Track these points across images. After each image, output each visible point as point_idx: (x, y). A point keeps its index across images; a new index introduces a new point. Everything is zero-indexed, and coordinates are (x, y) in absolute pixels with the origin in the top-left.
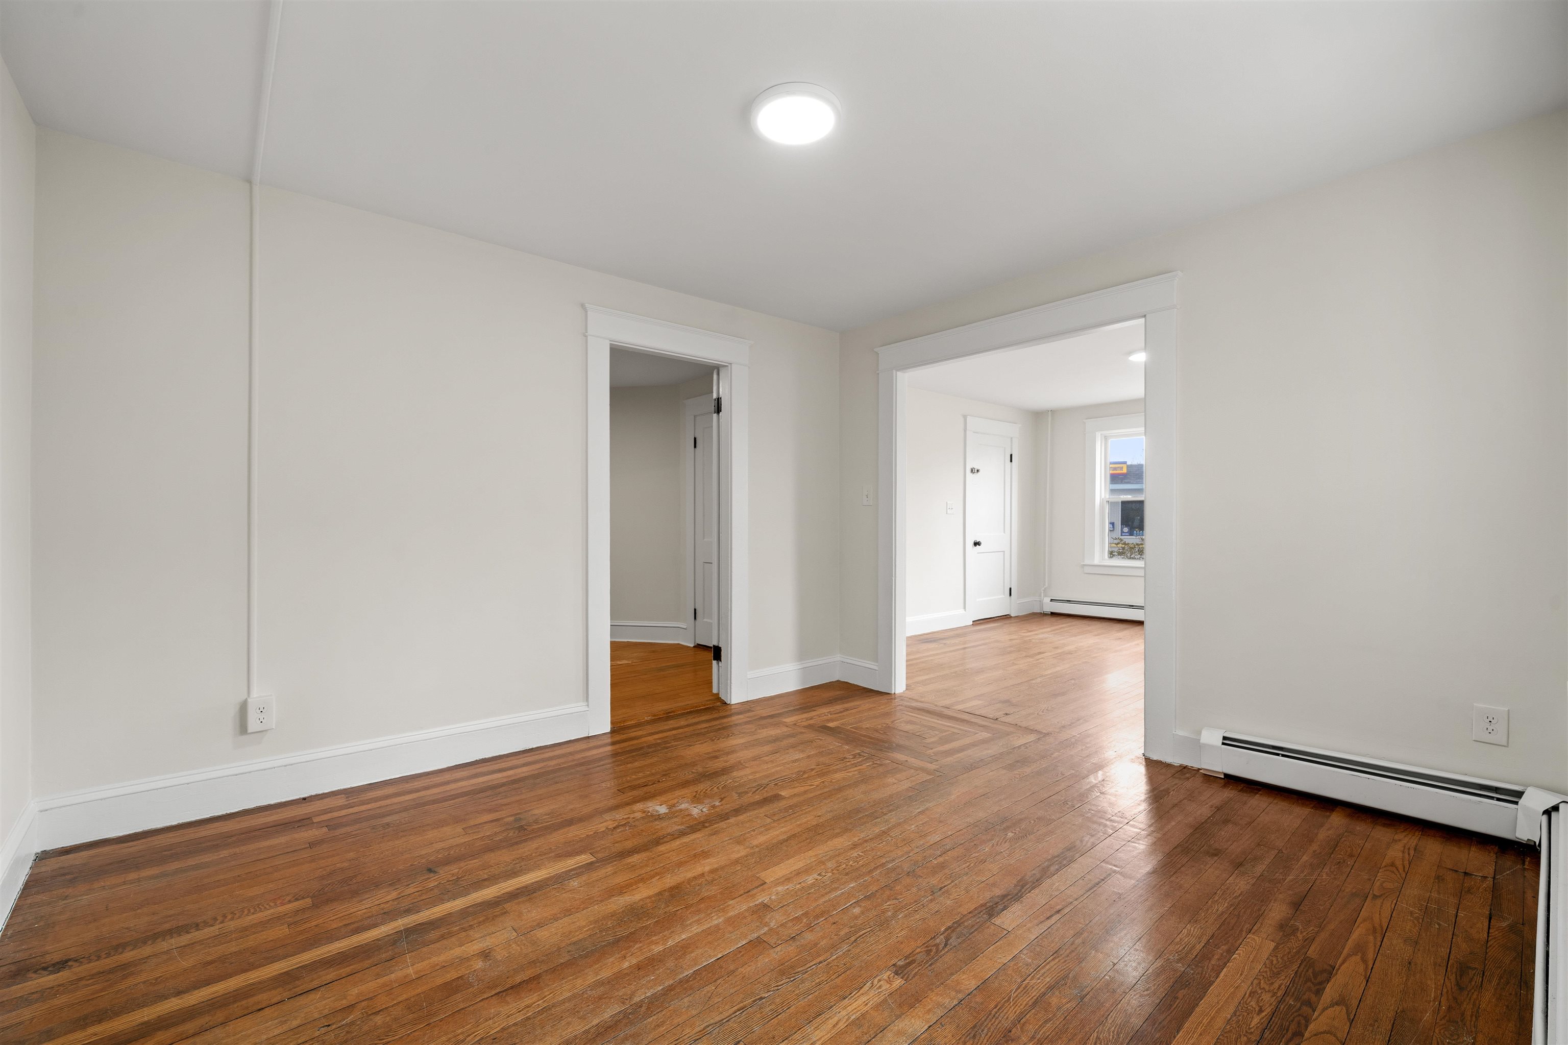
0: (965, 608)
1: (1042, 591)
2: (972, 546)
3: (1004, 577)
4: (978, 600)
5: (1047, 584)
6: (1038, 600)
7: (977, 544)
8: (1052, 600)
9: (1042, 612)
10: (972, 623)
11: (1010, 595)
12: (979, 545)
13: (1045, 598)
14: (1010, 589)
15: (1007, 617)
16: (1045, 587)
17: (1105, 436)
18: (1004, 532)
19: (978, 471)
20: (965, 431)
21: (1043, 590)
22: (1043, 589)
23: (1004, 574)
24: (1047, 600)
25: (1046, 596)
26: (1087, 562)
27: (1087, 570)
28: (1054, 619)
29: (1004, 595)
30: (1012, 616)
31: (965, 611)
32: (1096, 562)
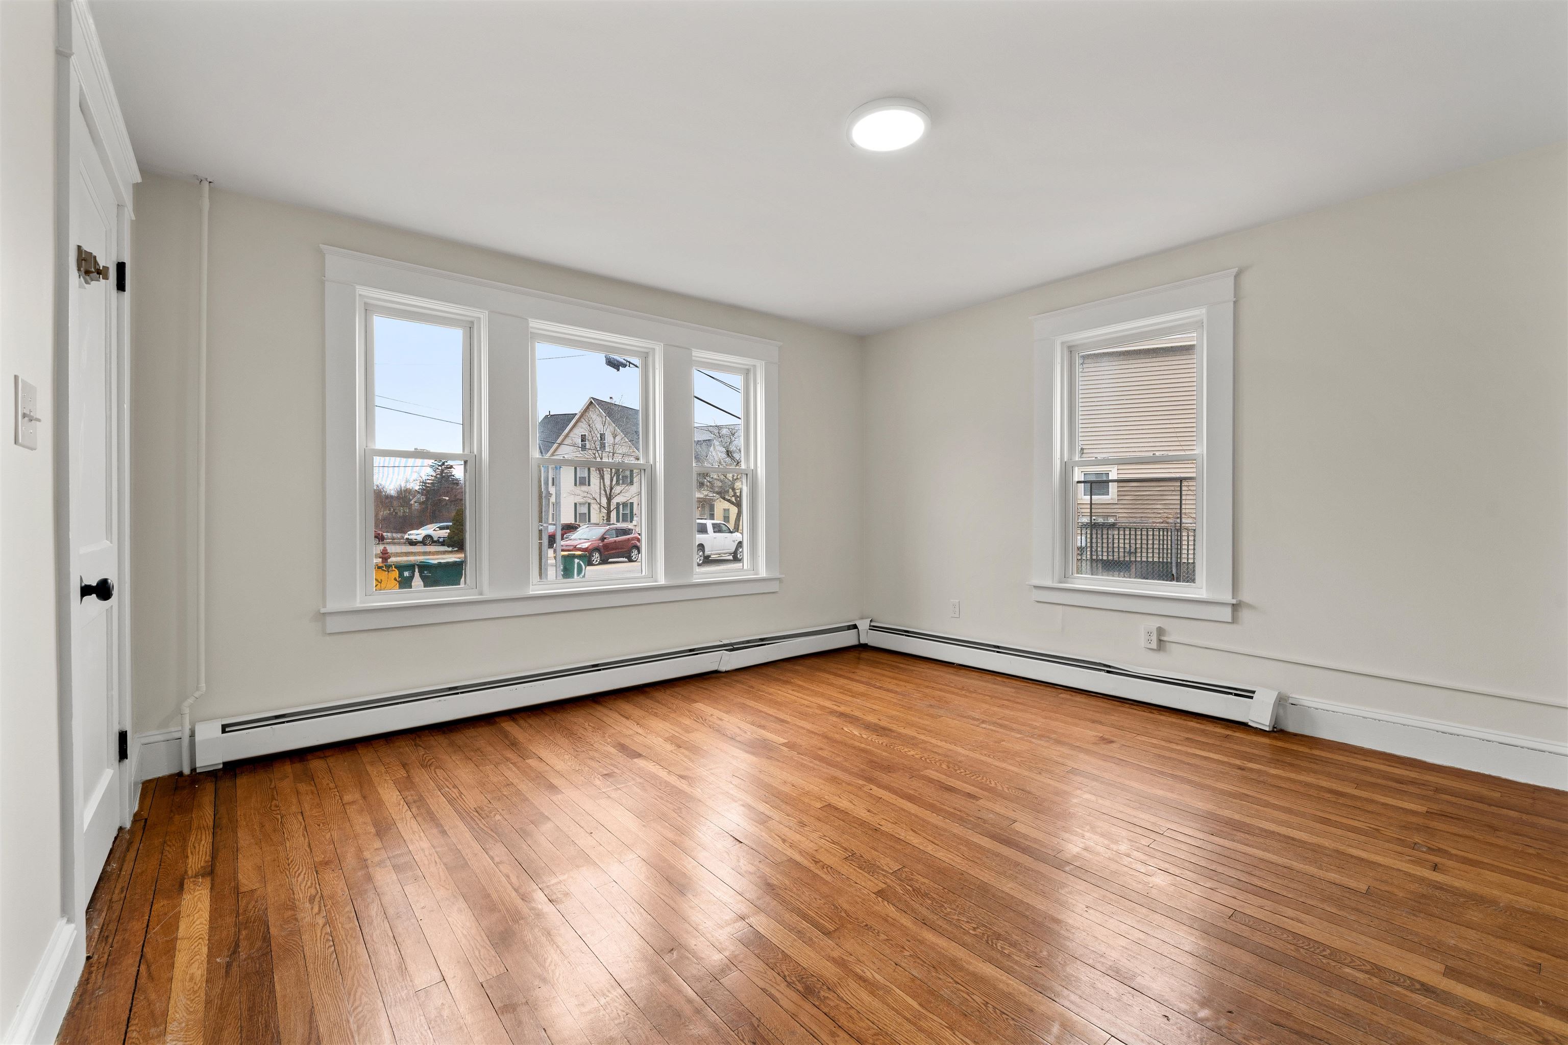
1: (186, 710)
3: (108, 699)
5: (203, 687)
8: (225, 727)
9: (187, 772)
11: (123, 754)
12: (107, 595)
13: (197, 727)
14: (122, 736)
15: (130, 842)
16: (197, 694)
18: (110, 537)
21: (190, 706)
22: (190, 701)
23: (108, 687)
24: (209, 731)
26: (331, 606)
27: (333, 625)
29: (109, 764)
30: (127, 826)
32: (354, 604)
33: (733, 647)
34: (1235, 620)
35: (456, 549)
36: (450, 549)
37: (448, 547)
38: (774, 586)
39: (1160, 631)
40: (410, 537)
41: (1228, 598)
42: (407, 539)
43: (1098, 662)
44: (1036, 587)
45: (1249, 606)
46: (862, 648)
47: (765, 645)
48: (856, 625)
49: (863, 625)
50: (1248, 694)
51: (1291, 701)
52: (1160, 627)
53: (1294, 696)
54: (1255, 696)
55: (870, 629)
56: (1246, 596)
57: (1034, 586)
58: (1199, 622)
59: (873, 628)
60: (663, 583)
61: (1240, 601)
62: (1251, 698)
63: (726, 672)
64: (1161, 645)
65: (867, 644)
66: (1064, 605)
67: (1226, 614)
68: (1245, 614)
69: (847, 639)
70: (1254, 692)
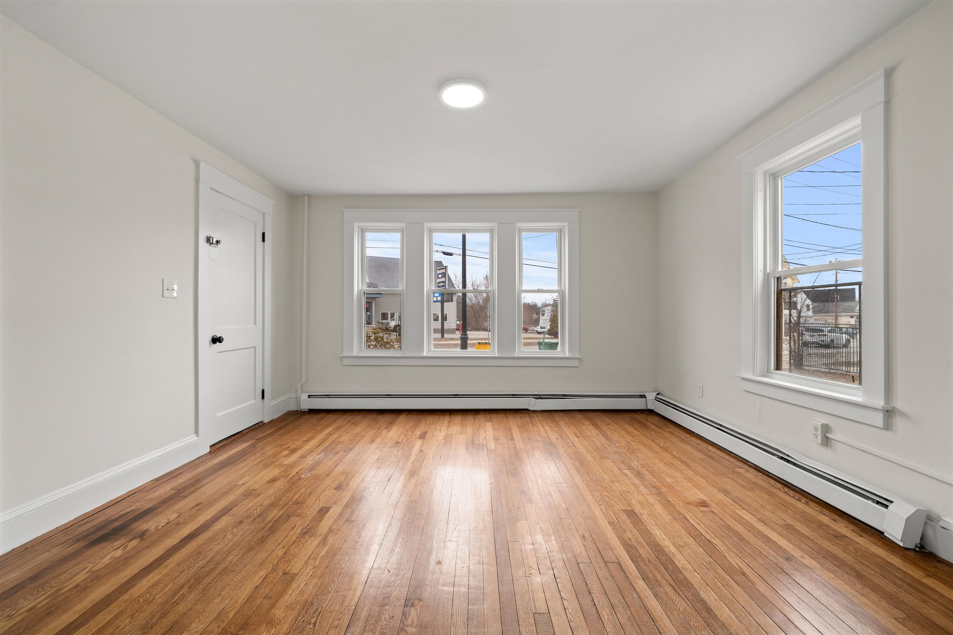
0: (197, 432)
1: (299, 388)
2: (210, 343)
3: (255, 378)
4: (218, 415)
5: (304, 380)
6: (294, 396)
7: (216, 340)
8: (309, 396)
9: (299, 410)
10: (208, 450)
11: (263, 397)
12: (220, 342)
13: (302, 394)
14: (263, 391)
15: (259, 426)
16: (302, 382)
17: (362, 229)
18: (255, 324)
19: (218, 242)
20: (197, 182)
21: (300, 386)
22: (300, 384)
23: (255, 374)
24: (304, 396)
25: (302, 392)
26: (345, 354)
27: (346, 362)
28: (314, 419)
29: (255, 399)
30: (265, 422)
31: (198, 436)
32: (355, 353)
33: (539, 397)
34: (887, 426)
35: (553, 337)
36: (550, 336)
37: (549, 335)
38: (576, 363)
39: (826, 429)
40: (538, 330)
41: (880, 403)
42: (536, 330)
43: (775, 447)
44: (743, 379)
45: (903, 414)
46: (651, 412)
47: (565, 398)
48: (645, 395)
49: (651, 396)
50: (884, 503)
51: (941, 523)
52: (827, 425)
53: (946, 519)
54: (891, 506)
55: (655, 400)
56: (899, 403)
57: (742, 378)
58: (858, 425)
59: (657, 399)
60: (496, 355)
61: (894, 408)
62: (887, 507)
63: (533, 411)
64: (826, 441)
65: (653, 410)
66: (762, 396)
67: (878, 419)
68: (898, 422)
69: (637, 404)
70: (892, 502)
